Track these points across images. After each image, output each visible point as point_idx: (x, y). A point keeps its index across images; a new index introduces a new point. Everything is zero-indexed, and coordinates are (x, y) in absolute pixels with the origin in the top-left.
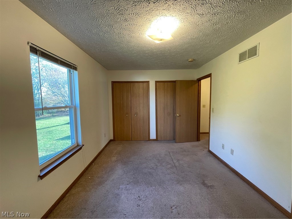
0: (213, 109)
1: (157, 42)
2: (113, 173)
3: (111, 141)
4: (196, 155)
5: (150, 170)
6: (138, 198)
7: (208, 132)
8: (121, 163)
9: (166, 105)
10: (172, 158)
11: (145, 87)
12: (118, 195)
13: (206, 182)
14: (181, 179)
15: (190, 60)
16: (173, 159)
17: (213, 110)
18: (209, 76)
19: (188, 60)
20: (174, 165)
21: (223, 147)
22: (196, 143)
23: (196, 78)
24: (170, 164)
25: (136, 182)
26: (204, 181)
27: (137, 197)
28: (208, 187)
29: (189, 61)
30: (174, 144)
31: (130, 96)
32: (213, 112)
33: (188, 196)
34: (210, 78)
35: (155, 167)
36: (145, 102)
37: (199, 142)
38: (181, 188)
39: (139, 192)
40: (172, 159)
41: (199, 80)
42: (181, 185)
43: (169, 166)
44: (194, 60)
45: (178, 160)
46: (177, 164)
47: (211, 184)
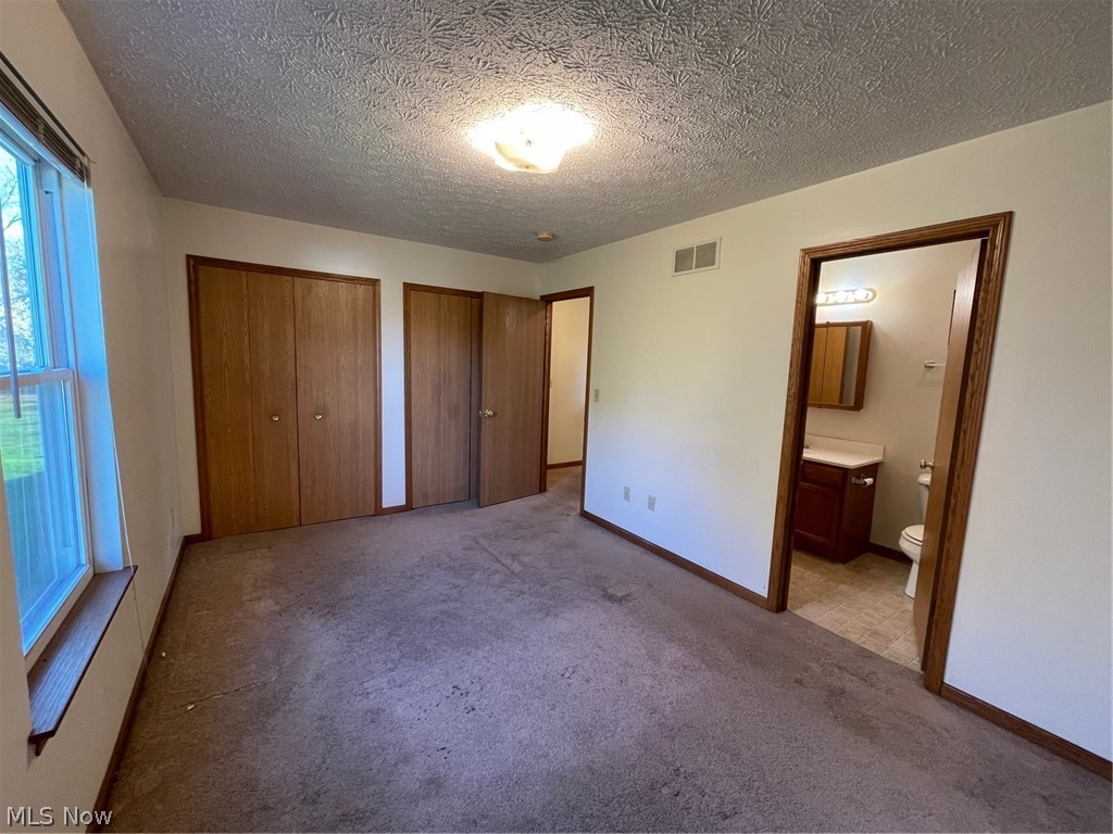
0: (597, 392)
1: (510, 167)
2: (299, 658)
3: (188, 542)
4: (553, 531)
5: (444, 607)
6: (458, 693)
7: (581, 459)
8: (310, 612)
9: (444, 377)
10: (492, 554)
11: (360, 302)
12: (378, 711)
13: (610, 591)
14: (551, 603)
15: (545, 235)
16: (498, 556)
17: (597, 395)
18: (587, 292)
19: (536, 234)
20: (508, 572)
21: (627, 496)
22: (537, 500)
23: (538, 291)
24: (497, 571)
25: (420, 654)
26: (604, 590)
27: (451, 690)
28: (620, 600)
29: (540, 236)
30: (474, 511)
31: (290, 335)
32: (597, 400)
33: (587, 636)
34: (589, 298)
35: (454, 591)
36: (359, 362)
37: (547, 494)
38: (562, 626)
39: (447, 675)
40: (495, 557)
41: (548, 300)
42: (556, 616)
43: (497, 578)
44: (554, 236)
45: (514, 556)
46: (516, 567)
47: (624, 593)
